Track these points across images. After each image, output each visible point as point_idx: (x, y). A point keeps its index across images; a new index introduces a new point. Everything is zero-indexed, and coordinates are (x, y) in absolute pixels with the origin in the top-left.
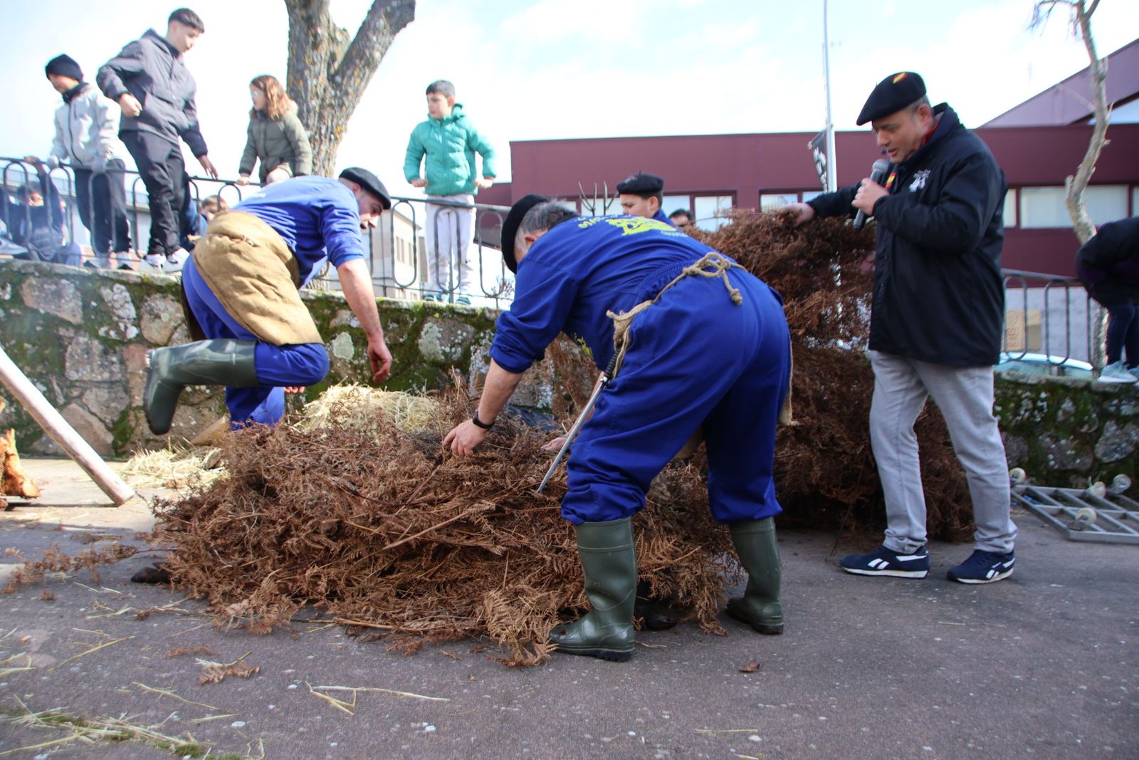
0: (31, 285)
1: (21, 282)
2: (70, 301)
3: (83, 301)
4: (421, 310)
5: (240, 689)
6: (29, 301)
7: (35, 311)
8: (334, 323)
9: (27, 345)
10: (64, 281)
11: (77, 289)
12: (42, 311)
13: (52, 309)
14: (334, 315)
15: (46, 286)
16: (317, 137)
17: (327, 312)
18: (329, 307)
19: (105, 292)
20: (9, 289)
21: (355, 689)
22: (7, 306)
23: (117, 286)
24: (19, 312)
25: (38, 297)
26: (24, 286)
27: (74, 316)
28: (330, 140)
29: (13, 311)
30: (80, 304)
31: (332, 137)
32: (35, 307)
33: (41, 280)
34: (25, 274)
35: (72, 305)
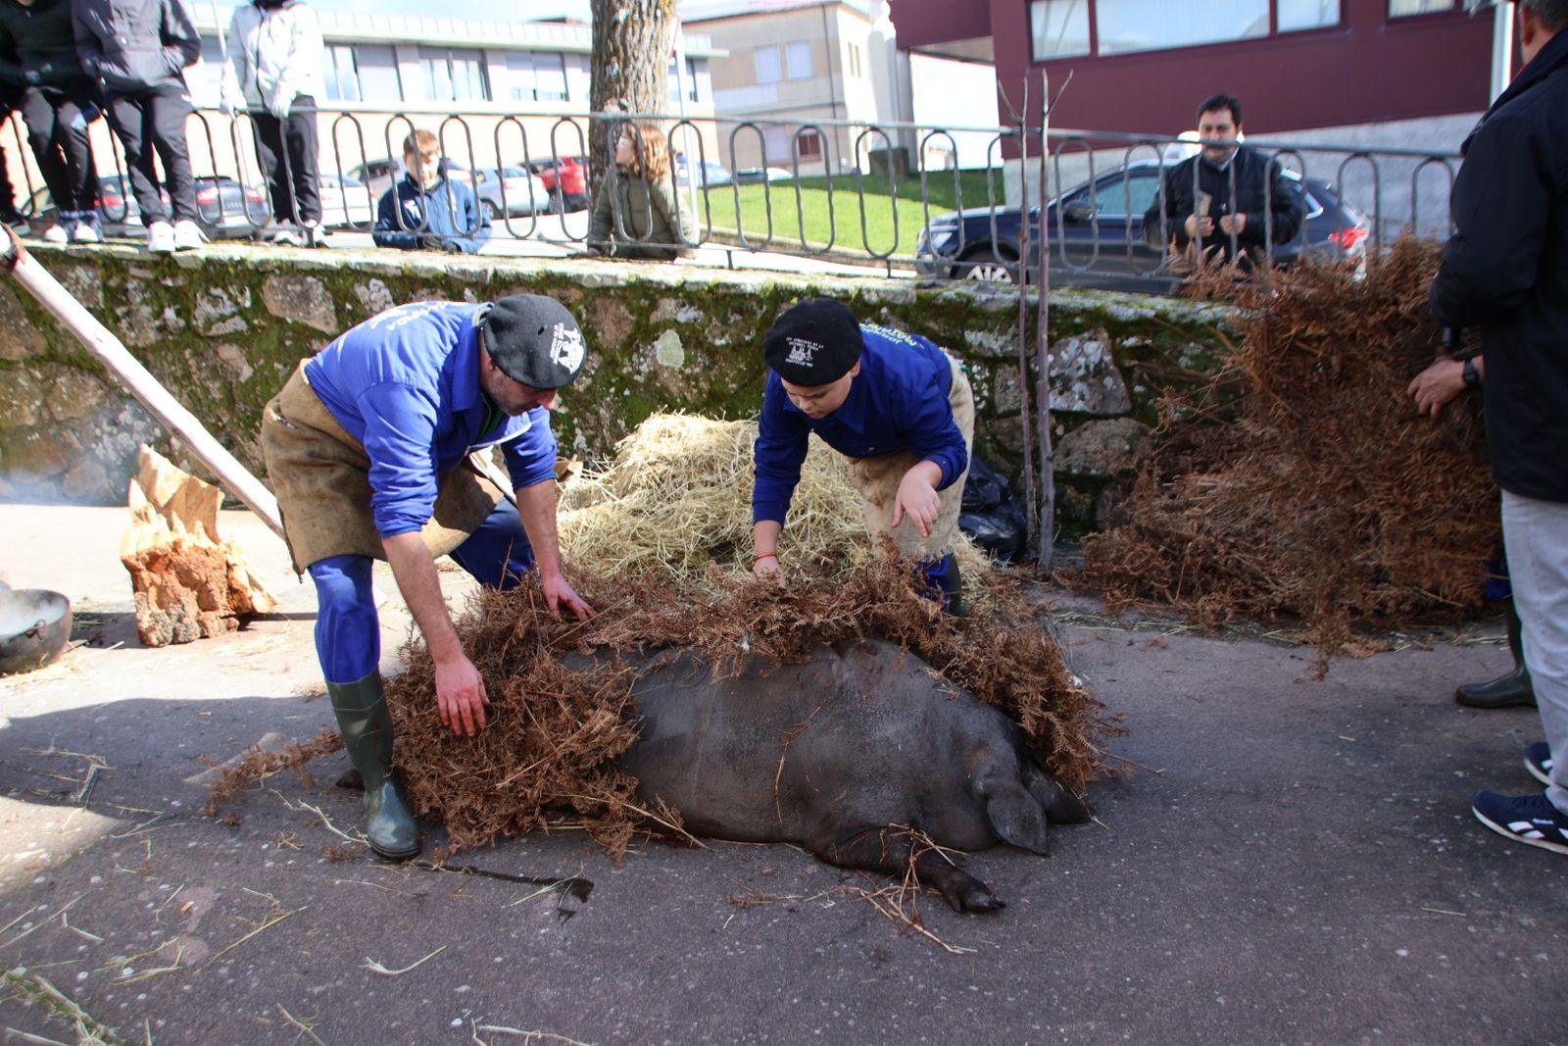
0: (272, 287)
1: (260, 284)
2: (320, 305)
3: (335, 303)
4: (771, 294)
5: (394, 1025)
6: (274, 309)
7: (281, 321)
8: (655, 317)
9: (277, 366)
10: (310, 279)
11: (326, 288)
12: (289, 320)
13: (300, 317)
14: (654, 306)
15: (290, 287)
16: (636, 16)
17: (644, 302)
18: (646, 296)
19: (360, 290)
20: (248, 293)
21: (529, 1034)
22: (249, 316)
23: (373, 281)
24: (263, 323)
25: (282, 301)
26: (265, 288)
27: (327, 324)
28: (656, 17)
29: (256, 322)
30: (332, 307)
31: (659, 13)
32: (281, 315)
33: (283, 280)
34: (264, 273)
35: (322, 309)
